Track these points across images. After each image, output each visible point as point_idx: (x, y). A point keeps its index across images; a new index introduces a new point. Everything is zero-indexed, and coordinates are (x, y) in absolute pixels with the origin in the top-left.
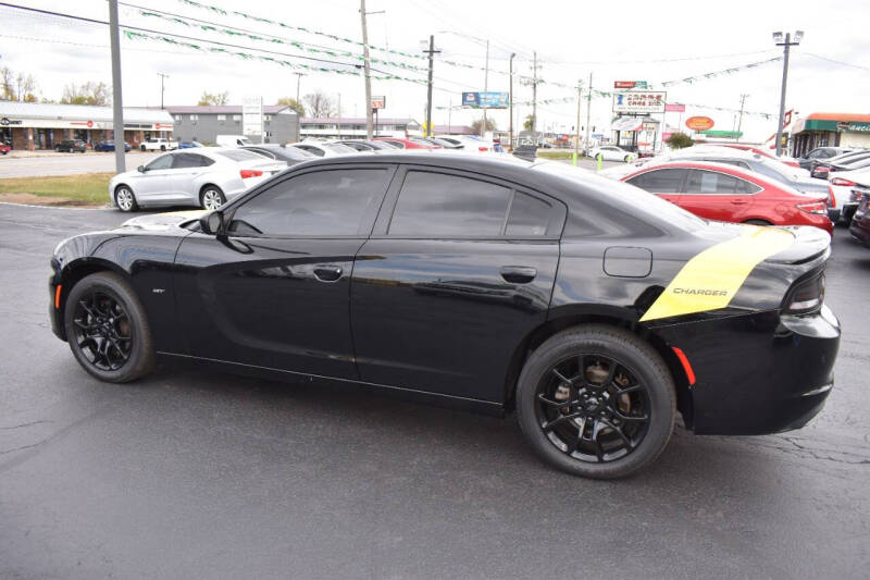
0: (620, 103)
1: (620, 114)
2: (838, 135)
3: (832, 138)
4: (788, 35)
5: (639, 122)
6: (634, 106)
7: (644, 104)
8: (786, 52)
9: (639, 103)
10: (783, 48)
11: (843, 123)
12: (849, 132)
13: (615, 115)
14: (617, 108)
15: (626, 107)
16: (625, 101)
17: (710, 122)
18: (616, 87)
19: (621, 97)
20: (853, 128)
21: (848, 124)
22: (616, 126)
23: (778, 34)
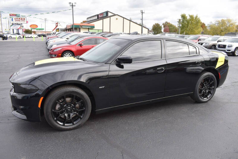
0: (12, 21)
1: (13, 24)
2: (80, 29)
3: (78, 29)
4: (72, 3)
5: (19, 27)
6: (17, 21)
7: (20, 21)
8: (72, 8)
9: (18, 21)
10: (72, 7)
11: (81, 26)
12: (82, 28)
13: (12, 24)
14: (12, 22)
15: (14, 22)
16: (14, 20)
17: (37, 26)
18: (10, 15)
19: (12, 19)
20: (83, 27)
21: (82, 26)
22: (12, 27)
23: (70, 3)
